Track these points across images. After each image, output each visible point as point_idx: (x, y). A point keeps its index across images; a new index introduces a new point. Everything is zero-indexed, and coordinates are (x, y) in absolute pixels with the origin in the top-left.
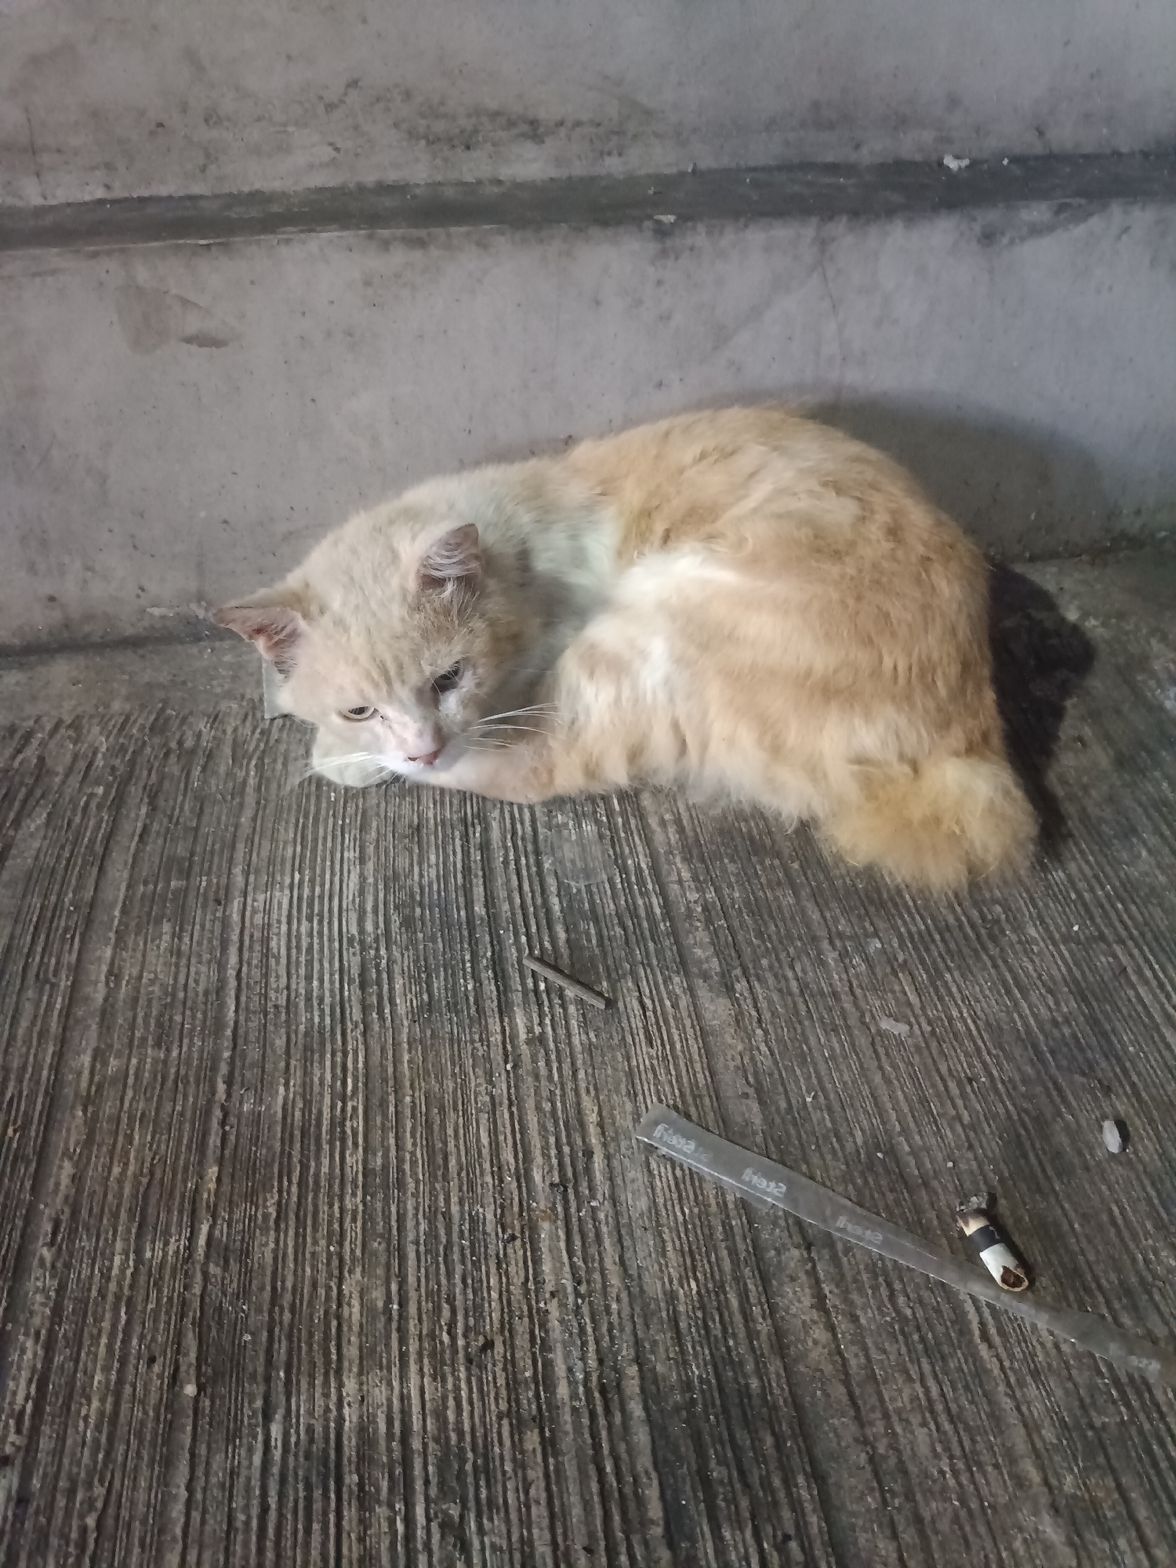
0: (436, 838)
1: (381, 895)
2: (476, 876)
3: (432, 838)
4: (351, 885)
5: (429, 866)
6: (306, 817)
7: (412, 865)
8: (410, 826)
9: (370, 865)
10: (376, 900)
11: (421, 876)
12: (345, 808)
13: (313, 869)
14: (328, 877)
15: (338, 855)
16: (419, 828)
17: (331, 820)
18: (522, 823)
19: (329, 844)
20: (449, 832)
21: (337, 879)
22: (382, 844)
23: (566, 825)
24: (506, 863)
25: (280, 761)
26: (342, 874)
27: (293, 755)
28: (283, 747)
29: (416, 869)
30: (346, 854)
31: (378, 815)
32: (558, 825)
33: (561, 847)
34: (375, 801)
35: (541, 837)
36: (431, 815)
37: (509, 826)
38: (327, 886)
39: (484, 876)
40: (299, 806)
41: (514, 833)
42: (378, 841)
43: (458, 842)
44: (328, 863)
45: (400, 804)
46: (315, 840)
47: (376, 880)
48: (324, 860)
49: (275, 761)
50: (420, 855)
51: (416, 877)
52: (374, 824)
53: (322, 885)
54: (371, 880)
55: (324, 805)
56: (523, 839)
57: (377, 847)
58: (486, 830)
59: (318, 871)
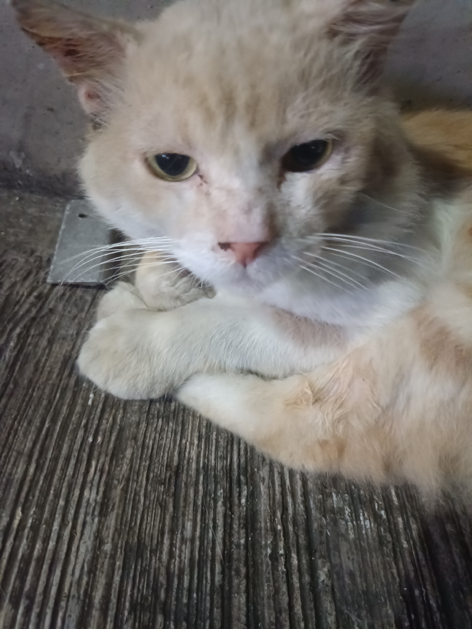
0: (196, 492)
1: (117, 579)
2: (238, 572)
3: (192, 492)
4: (82, 549)
5: (183, 540)
6: (54, 421)
7: (162, 533)
8: (168, 466)
9: (112, 521)
10: (109, 586)
11: (171, 555)
12: (101, 418)
13: (41, 507)
14: (56, 527)
15: (77, 492)
16: (177, 473)
17: (81, 433)
18: (293, 496)
19: (70, 471)
20: (212, 487)
21: (67, 533)
22: (133, 486)
23: (341, 511)
24: (274, 557)
25: (47, 336)
26: (74, 527)
27: (62, 332)
28: (55, 319)
29: (166, 542)
30: (86, 493)
31: (135, 438)
32: (332, 511)
33: (337, 548)
34: (135, 418)
35: (315, 525)
36: (194, 455)
37: (278, 497)
38: (51, 545)
39: (247, 577)
40: (50, 403)
41: (285, 509)
42: (128, 480)
43: (220, 509)
44: (62, 503)
45: (162, 430)
46: (55, 459)
47: (115, 548)
48: (57, 496)
49: (41, 334)
50: (174, 518)
51: (165, 557)
52: (129, 453)
53: (46, 541)
54: (108, 547)
55: (78, 409)
56: (295, 523)
57: (125, 490)
58: (253, 496)
59: (46, 515)
